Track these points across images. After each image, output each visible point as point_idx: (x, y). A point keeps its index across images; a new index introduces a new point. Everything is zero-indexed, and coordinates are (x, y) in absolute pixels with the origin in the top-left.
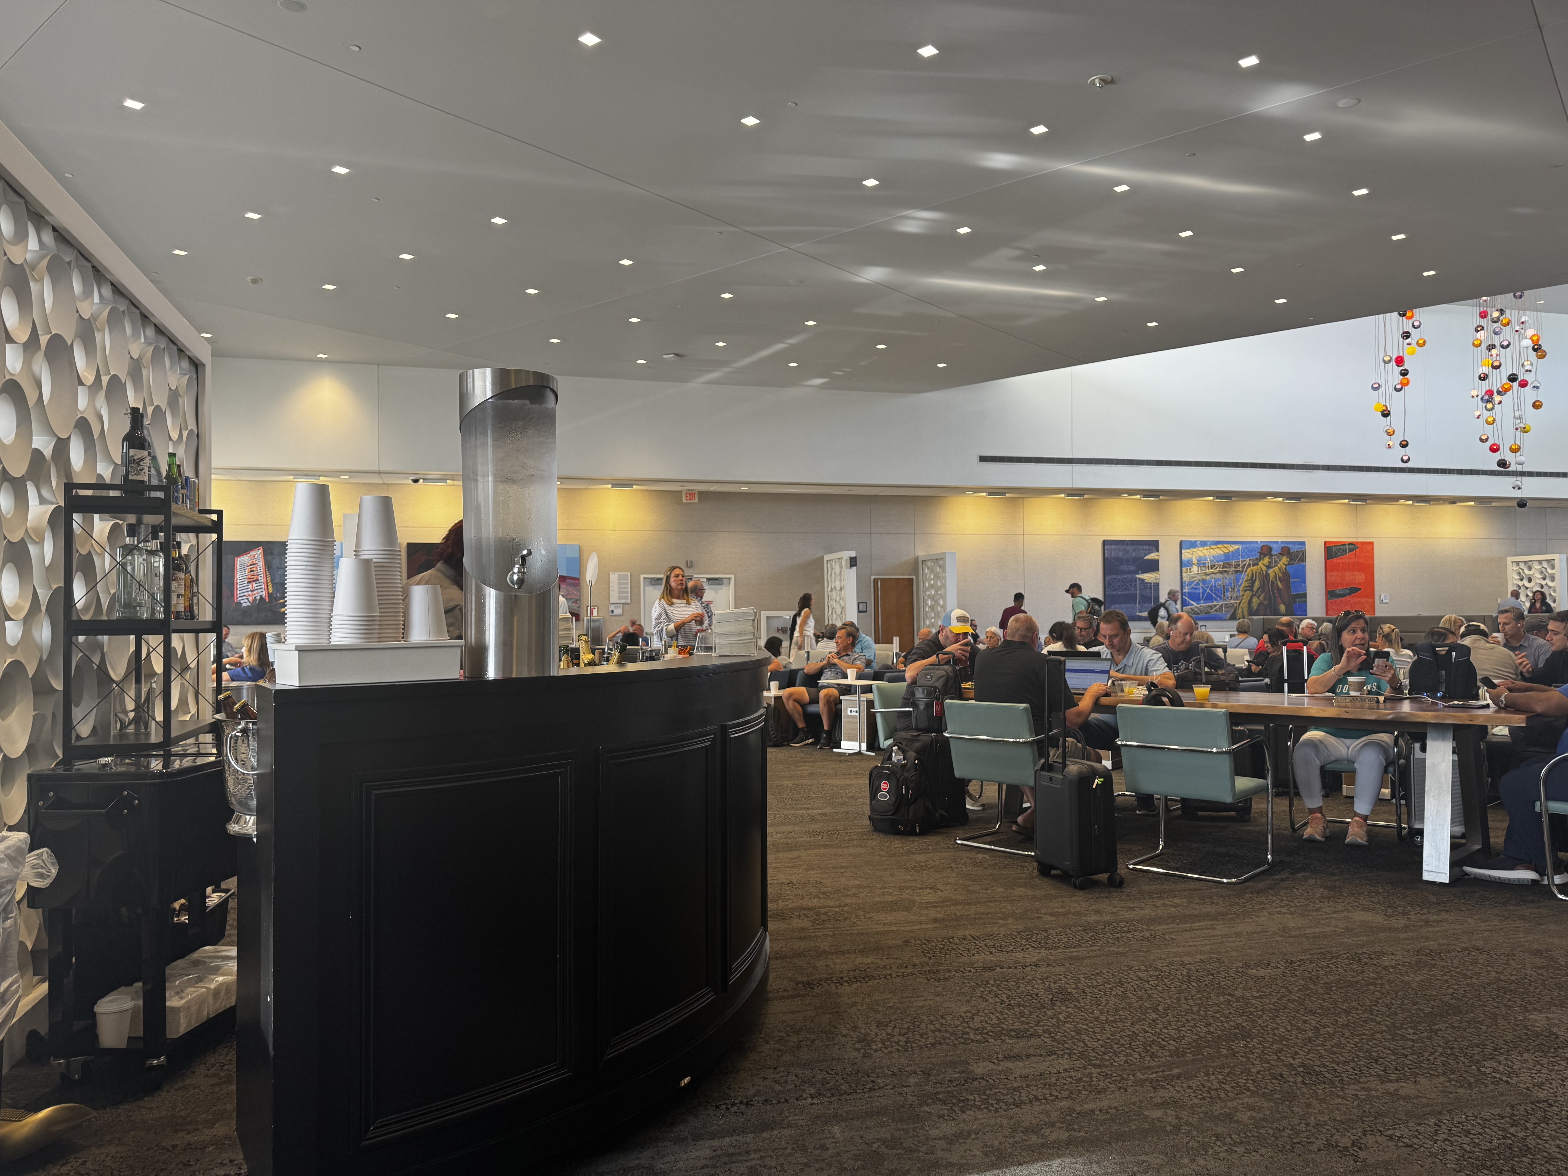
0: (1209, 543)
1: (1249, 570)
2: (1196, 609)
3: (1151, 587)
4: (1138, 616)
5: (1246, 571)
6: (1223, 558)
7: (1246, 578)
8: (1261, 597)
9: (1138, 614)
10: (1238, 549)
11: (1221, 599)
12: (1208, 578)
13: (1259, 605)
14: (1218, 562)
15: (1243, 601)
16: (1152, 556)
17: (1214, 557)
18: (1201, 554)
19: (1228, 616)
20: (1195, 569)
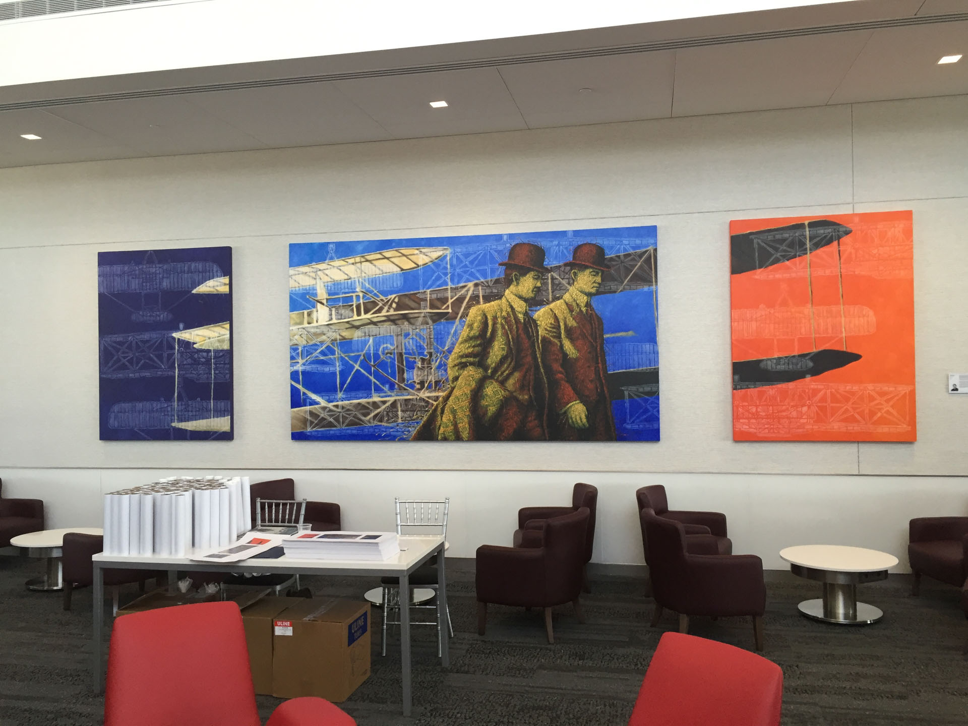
0: (360, 248)
1: (473, 311)
2: (322, 415)
3: (208, 362)
4: (175, 429)
5: (465, 315)
6: (399, 283)
7: (465, 333)
8: (511, 382)
9: (175, 424)
10: (442, 258)
11: (392, 387)
12: (357, 335)
13: (505, 404)
14: (385, 293)
15: (456, 392)
16: (215, 285)
17: (373, 281)
18: (338, 276)
19: (414, 431)
20: (322, 314)
